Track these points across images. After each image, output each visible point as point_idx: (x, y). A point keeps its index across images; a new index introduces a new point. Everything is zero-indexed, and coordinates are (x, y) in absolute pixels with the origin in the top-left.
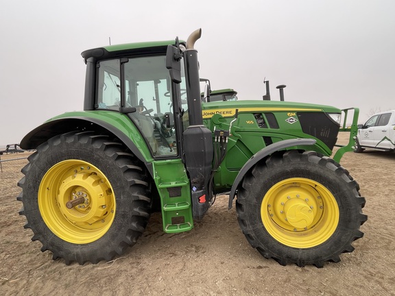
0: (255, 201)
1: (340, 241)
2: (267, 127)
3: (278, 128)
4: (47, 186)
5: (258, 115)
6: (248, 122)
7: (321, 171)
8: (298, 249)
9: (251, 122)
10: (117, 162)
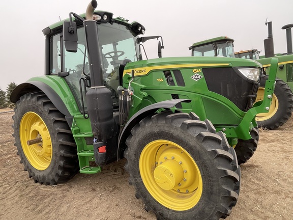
0: (133, 157)
1: (204, 211)
2: (174, 85)
3: (184, 85)
4: (25, 128)
5: (167, 73)
6: (158, 80)
7: (182, 136)
8: (169, 209)
9: (161, 79)
10: (50, 115)
